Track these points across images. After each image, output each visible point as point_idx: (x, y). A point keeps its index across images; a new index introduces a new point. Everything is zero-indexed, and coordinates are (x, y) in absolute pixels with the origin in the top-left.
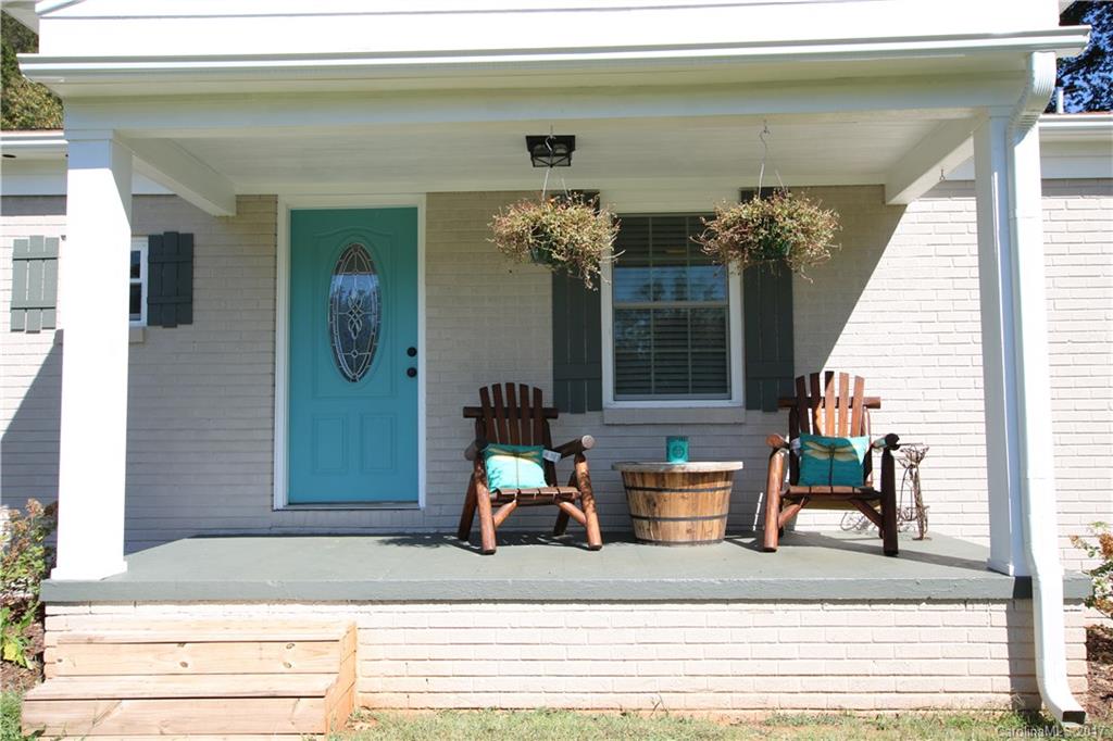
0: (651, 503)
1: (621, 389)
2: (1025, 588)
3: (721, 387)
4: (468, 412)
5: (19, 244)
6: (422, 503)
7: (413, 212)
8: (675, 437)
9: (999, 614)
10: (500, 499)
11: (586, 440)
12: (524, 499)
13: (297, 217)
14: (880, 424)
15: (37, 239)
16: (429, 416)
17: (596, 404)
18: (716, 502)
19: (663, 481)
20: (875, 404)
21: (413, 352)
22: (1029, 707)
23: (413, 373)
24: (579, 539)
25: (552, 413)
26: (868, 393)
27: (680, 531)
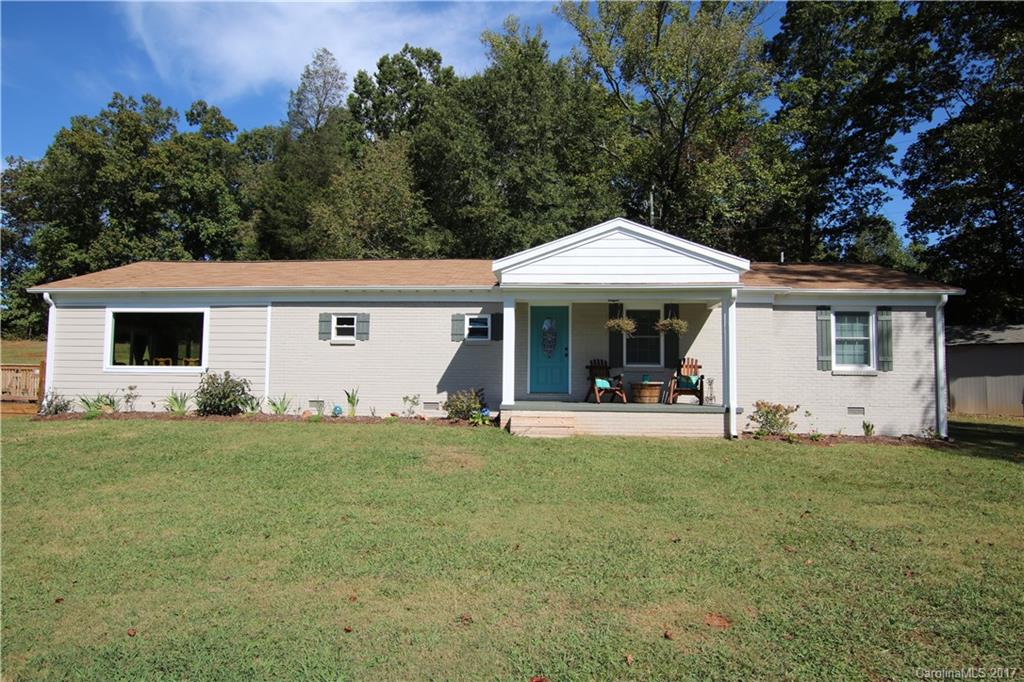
0: (640, 392)
1: (628, 362)
2: (728, 410)
3: (658, 362)
4: (587, 367)
5: (453, 316)
6: (570, 392)
7: (567, 308)
8: (645, 375)
9: (722, 416)
10: (600, 390)
11: (622, 375)
12: (606, 390)
13: (532, 308)
14: (701, 372)
15: (458, 314)
16: (572, 367)
17: (621, 365)
18: (656, 392)
19: (643, 387)
20: (700, 367)
21: (567, 349)
22: (728, 436)
23: (567, 355)
24: (622, 402)
25: (610, 368)
26: (699, 364)
27: (647, 400)
